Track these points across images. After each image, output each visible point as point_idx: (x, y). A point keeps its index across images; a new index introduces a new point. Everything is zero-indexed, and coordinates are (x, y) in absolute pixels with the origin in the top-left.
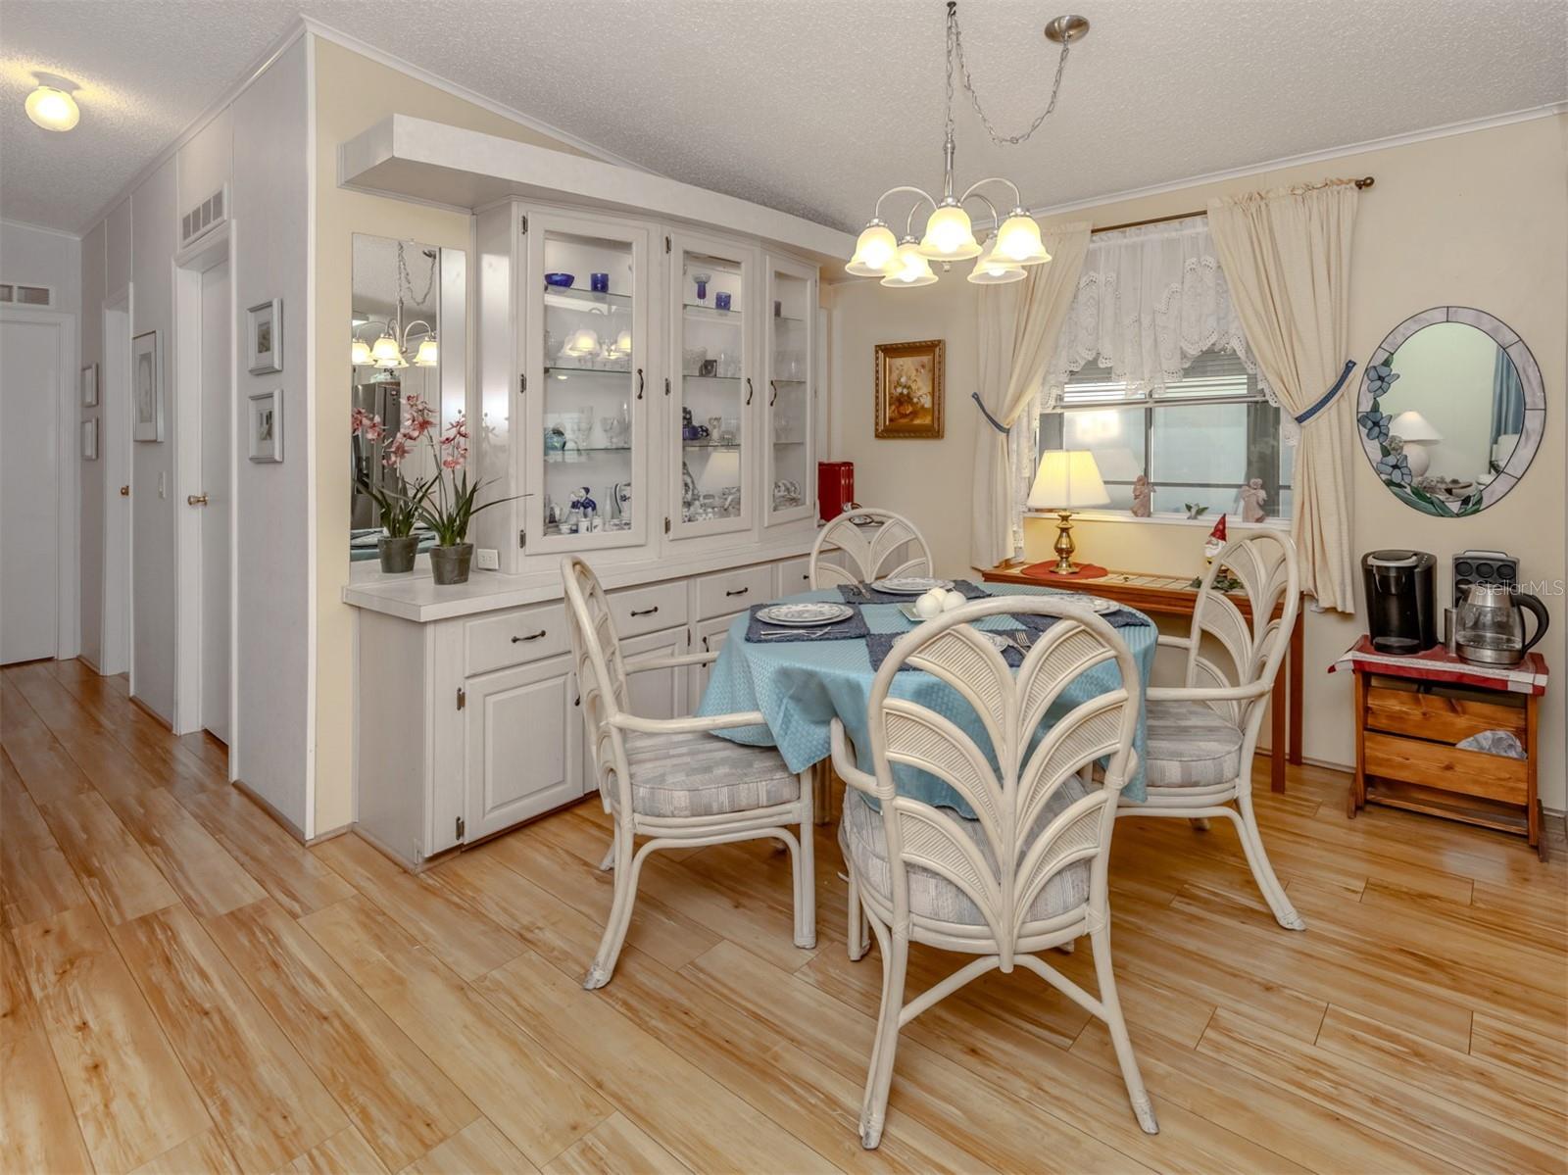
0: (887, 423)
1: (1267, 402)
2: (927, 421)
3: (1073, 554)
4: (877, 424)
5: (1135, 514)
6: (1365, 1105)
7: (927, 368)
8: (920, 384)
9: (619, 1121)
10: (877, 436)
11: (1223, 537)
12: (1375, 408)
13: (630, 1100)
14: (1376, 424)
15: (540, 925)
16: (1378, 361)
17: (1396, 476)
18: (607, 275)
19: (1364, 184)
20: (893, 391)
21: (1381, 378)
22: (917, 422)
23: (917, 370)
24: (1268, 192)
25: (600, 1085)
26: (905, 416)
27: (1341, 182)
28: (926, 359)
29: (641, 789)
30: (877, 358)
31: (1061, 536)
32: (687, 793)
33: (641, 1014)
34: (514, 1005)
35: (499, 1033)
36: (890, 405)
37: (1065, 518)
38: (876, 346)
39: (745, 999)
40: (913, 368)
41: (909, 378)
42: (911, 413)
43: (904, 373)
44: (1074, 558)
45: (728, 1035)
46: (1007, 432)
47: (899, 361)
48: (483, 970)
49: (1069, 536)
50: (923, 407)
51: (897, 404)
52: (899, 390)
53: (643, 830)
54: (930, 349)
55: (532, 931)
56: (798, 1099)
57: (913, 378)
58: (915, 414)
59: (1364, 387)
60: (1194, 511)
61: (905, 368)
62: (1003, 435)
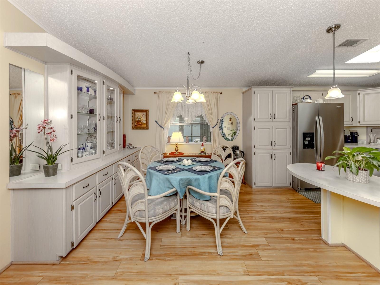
0: (135, 126)
1: (208, 124)
2: (145, 126)
3: (178, 151)
4: (132, 126)
5: (186, 143)
6: (259, 219)
7: (145, 115)
8: (143, 118)
9: (181, 278)
10: (132, 129)
11: (203, 146)
12: (221, 126)
13: (179, 273)
14: (222, 128)
15: (117, 256)
16: (222, 119)
17: (224, 136)
18: (82, 88)
19: (221, 93)
20: (136, 119)
21: (222, 122)
22: (142, 126)
23: (142, 115)
24: (208, 92)
25: (171, 275)
26: (139, 125)
27: (218, 92)
28: (145, 113)
29: (151, 212)
30: (132, 112)
31: (176, 147)
32: (162, 209)
33: (163, 259)
34: (132, 273)
35: (137, 280)
36: (136, 122)
37: (177, 144)
38: (132, 110)
39: (178, 246)
40: (141, 115)
41: (140, 117)
42: (141, 124)
43: (139, 116)
44: (179, 151)
45: (183, 253)
46: (163, 128)
47: (138, 113)
48: (115, 272)
49: (177, 148)
50: (144, 123)
51: (137, 122)
52: (138, 119)
53: (150, 221)
54: (147, 111)
55: (116, 258)
56: (205, 255)
57: (141, 117)
58: (142, 124)
59: (220, 123)
60: (196, 142)
61: (139, 115)
62: (163, 129)
